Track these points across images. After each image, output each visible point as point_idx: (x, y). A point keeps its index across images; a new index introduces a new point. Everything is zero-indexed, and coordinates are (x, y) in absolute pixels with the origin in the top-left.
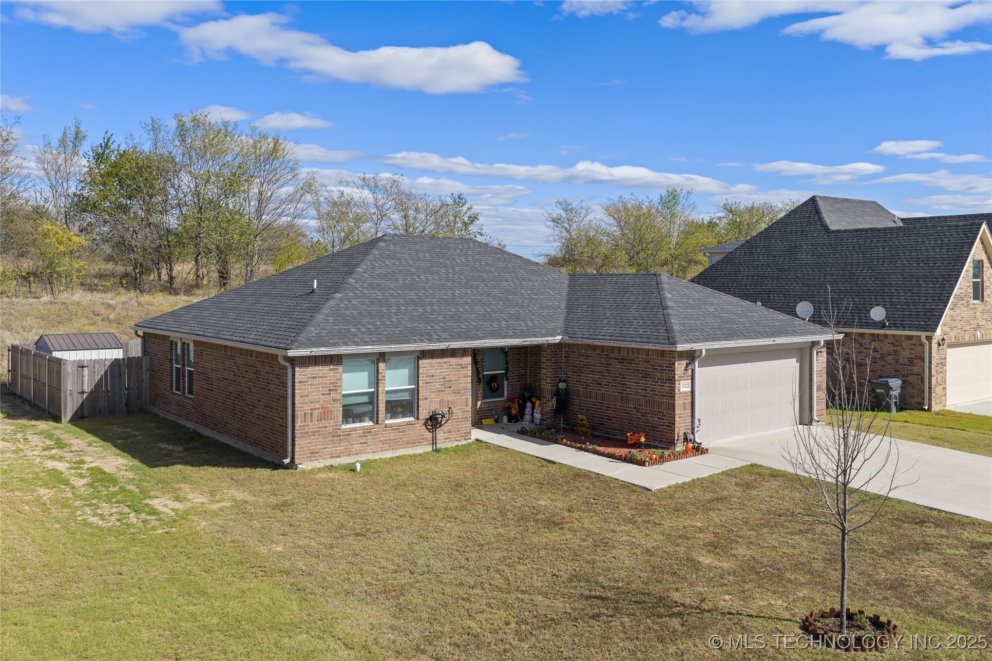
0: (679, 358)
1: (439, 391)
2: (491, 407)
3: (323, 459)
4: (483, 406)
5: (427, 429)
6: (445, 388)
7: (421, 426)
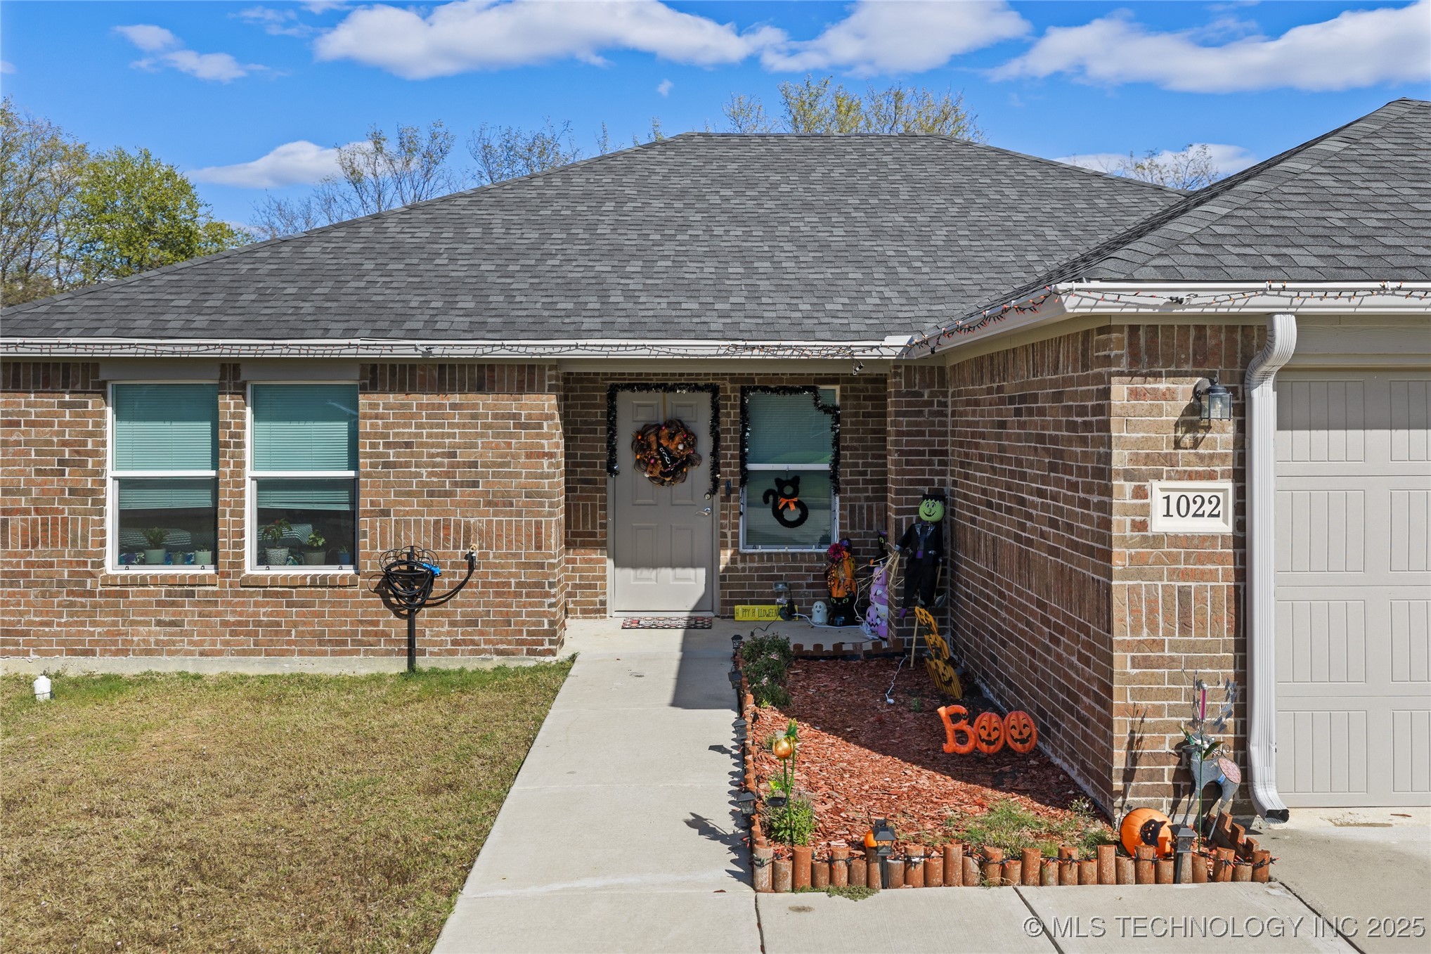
0: (1135, 358)
1: (431, 494)
2: (771, 569)
3: (37, 652)
4: (740, 565)
5: (388, 604)
6: (456, 484)
7: (365, 595)
